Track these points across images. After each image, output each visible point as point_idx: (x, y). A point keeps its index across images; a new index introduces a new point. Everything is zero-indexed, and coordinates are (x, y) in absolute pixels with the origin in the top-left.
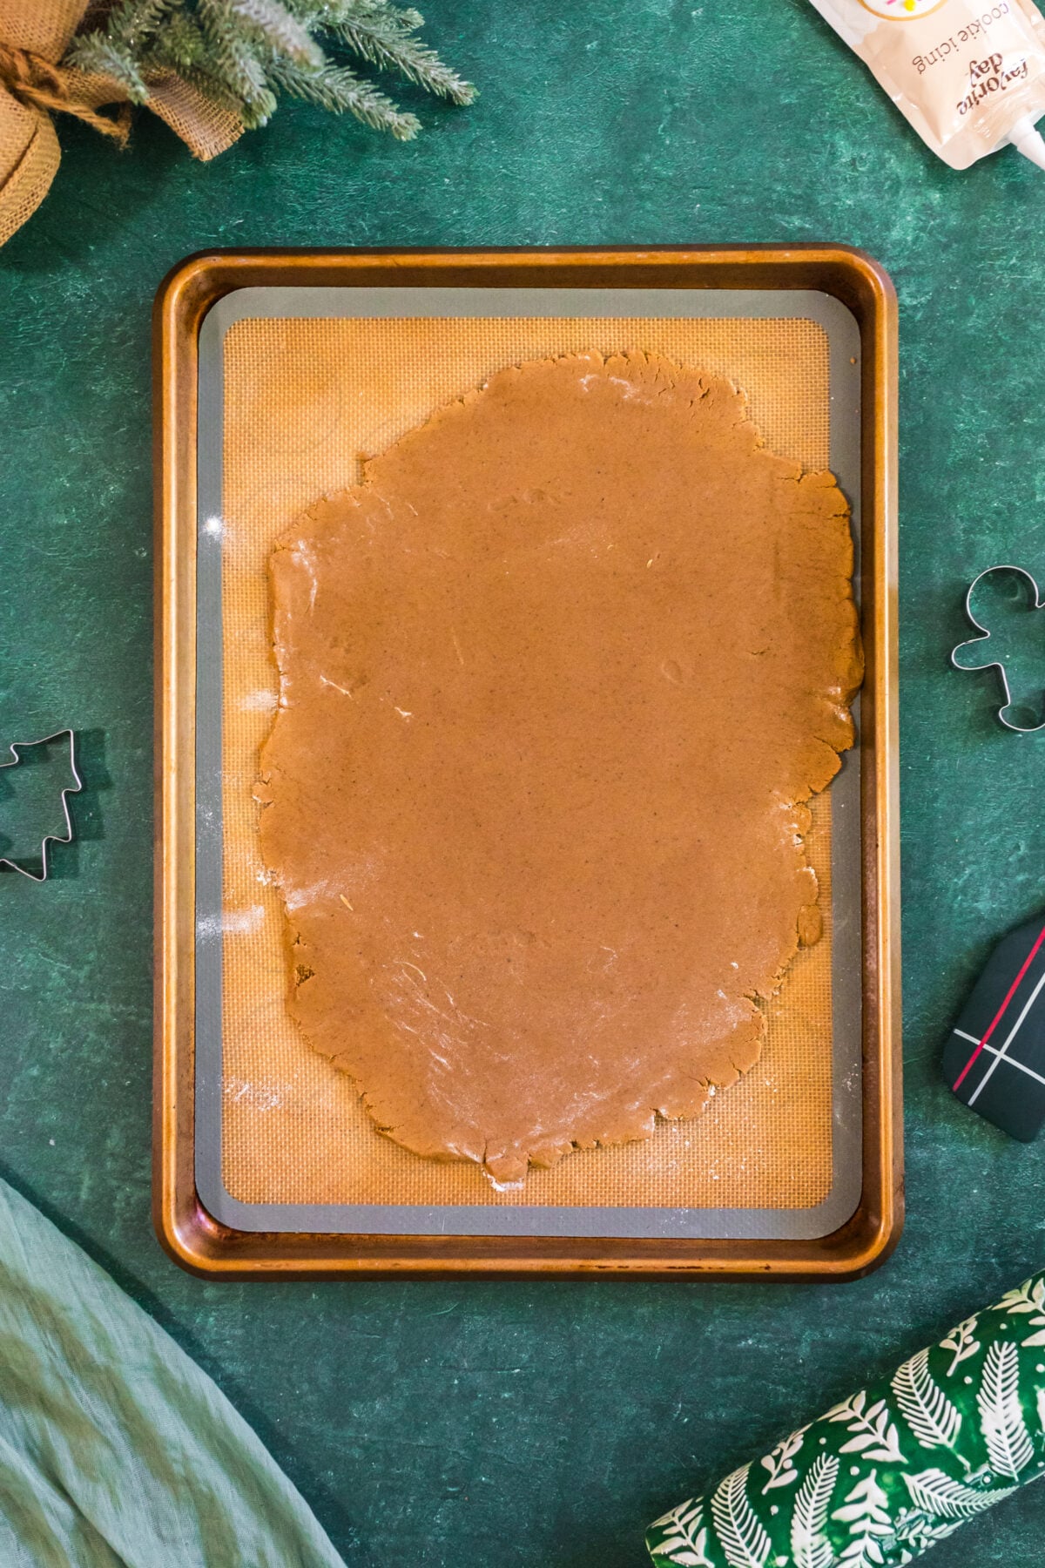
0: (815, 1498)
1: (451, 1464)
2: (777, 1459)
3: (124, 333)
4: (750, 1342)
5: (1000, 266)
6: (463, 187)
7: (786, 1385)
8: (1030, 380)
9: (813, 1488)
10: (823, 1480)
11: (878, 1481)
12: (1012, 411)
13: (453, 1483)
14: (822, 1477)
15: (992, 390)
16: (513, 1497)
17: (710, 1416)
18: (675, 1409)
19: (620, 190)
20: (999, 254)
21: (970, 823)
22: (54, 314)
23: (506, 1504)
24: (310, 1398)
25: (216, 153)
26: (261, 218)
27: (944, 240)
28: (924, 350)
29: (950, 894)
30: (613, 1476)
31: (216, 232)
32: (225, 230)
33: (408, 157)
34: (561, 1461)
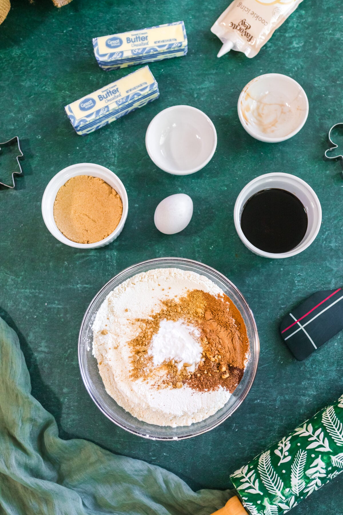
0: (299, 466)
1: (152, 449)
2: (281, 451)
3: (32, 66)
4: (258, 401)
5: (326, 34)
6: (145, 15)
7: (272, 416)
8: (338, 69)
9: (298, 463)
10: (301, 460)
11: (322, 459)
12: (333, 79)
13: (154, 456)
14: (301, 458)
15: (326, 73)
16: (176, 460)
17: (245, 428)
18: (232, 426)
19: (197, 14)
20: (325, 30)
21: (327, 217)
22: (8, 60)
23: (173, 463)
24: (102, 427)
25: (62, 5)
26: (78, 28)
27: (306, 26)
28: (302, 61)
29: (321, 241)
30: (211, 451)
31: (63, 32)
32: (66, 32)
33: (127, 6)
34: (193, 446)
